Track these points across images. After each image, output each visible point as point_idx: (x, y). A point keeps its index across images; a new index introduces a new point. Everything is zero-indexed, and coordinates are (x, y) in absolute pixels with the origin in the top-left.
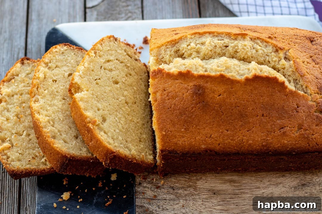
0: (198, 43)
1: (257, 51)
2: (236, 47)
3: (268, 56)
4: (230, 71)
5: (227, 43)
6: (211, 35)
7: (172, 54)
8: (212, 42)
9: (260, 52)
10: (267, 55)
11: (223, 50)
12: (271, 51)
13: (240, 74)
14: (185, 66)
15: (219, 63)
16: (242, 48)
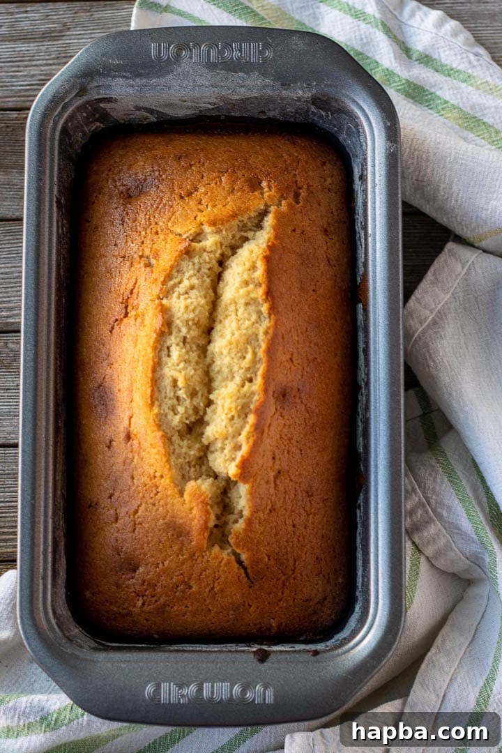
0: (172, 394)
1: (192, 288)
2: (190, 323)
3: (200, 269)
4: (254, 337)
5: (178, 339)
6: (158, 369)
7: (188, 444)
8: (178, 368)
9: (195, 281)
10: (198, 272)
11: (191, 348)
12: (191, 264)
13: (258, 320)
14: (236, 418)
15: (233, 356)
16: (192, 313)
